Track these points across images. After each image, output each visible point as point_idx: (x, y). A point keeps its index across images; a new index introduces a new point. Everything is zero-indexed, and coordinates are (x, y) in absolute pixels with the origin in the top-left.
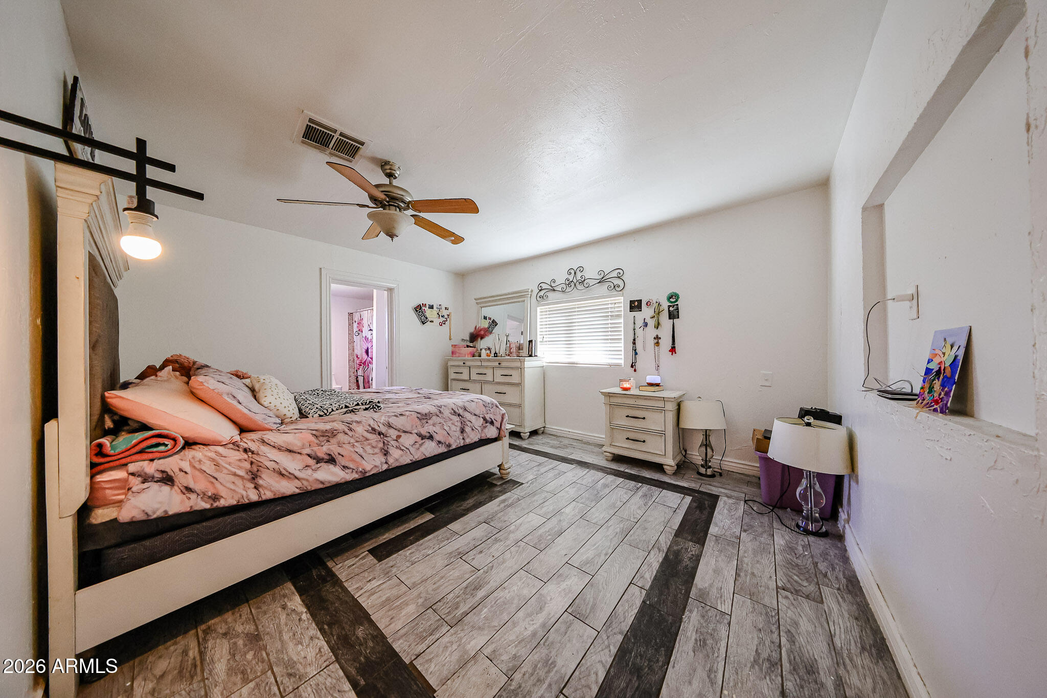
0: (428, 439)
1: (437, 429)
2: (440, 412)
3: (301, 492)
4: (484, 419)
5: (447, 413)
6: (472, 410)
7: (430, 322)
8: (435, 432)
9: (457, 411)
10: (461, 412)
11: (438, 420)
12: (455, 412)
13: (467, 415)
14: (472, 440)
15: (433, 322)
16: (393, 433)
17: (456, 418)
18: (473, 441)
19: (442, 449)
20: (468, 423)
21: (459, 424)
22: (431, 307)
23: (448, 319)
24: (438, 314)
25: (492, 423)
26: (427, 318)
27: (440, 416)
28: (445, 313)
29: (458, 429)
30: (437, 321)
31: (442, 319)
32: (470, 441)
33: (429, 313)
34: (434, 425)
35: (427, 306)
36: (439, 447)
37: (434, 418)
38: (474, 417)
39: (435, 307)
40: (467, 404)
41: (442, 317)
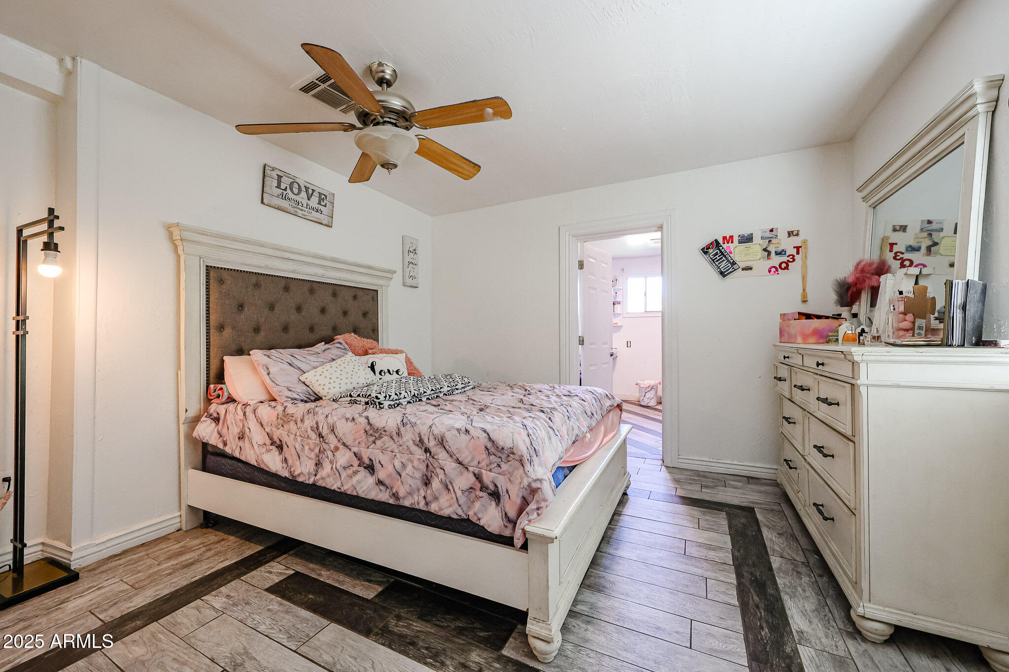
0: (365, 468)
1: (384, 458)
2: (398, 434)
3: (256, 465)
4: (478, 477)
5: (408, 436)
6: (453, 449)
7: (743, 269)
8: (380, 462)
9: (426, 441)
10: (431, 444)
11: (391, 445)
12: (421, 441)
13: (442, 455)
14: (441, 509)
15: (751, 269)
16: (332, 441)
17: (419, 453)
18: (441, 513)
19: (384, 496)
20: (439, 471)
21: (423, 467)
22: (747, 239)
23: (797, 257)
24: (765, 250)
25: (495, 495)
26: (734, 263)
27: (396, 441)
28: (788, 245)
29: (418, 475)
30: (762, 265)
31: (776, 260)
32: (437, 509)
33: (737, 252)
34: (383, 450)
35: (736, 239)
36: (381, 490)
37: (386, 438)
38: (454, 465)
39: (757, 239)
40: (448, 436)
41: (777, 254)
